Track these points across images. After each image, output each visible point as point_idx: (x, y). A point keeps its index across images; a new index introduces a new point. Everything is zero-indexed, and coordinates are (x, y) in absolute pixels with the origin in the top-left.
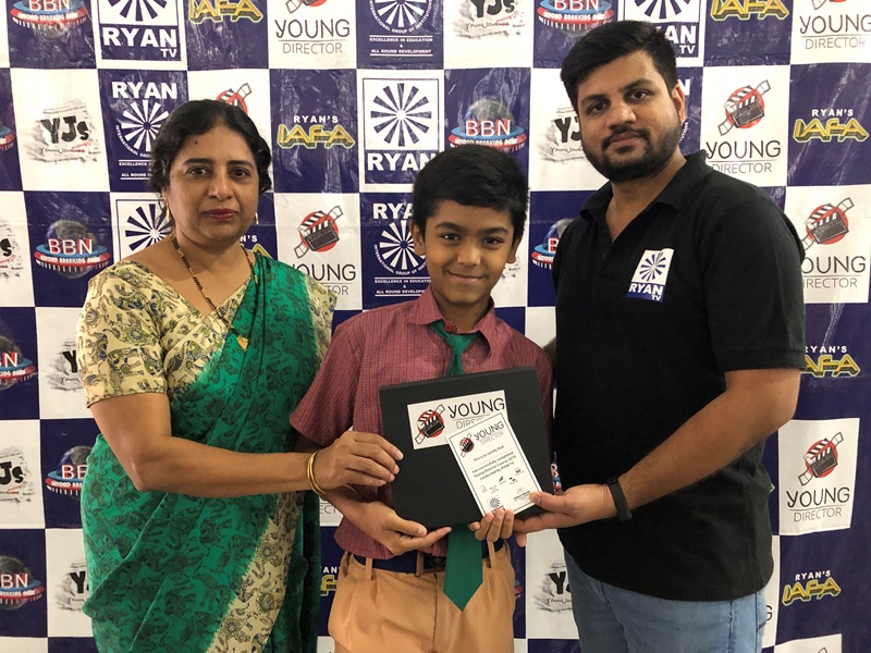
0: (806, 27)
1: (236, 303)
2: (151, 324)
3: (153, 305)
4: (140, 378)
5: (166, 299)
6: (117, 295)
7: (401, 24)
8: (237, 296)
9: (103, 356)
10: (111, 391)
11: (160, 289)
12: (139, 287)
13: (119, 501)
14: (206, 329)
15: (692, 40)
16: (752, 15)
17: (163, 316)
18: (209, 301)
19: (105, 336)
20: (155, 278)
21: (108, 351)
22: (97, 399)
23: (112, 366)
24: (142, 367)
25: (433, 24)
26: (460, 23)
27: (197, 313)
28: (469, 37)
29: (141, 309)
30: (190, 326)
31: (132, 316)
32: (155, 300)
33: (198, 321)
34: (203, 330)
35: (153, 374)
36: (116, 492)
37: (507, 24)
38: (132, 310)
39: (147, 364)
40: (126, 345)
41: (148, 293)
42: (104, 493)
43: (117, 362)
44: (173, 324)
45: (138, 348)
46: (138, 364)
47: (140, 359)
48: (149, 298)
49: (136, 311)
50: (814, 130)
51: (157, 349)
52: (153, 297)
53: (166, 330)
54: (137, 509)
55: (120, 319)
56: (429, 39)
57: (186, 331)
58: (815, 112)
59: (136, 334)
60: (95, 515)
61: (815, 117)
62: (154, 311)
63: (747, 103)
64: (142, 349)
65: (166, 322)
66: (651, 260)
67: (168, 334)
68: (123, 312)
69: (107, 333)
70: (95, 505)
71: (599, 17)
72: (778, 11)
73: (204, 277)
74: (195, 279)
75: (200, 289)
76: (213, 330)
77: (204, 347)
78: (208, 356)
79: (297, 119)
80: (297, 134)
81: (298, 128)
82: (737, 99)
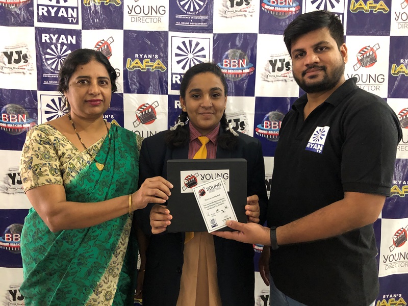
0: (398, 17)
6: (38, 139)
9: (30, 168)
13: (34, 240)
14: (79, 158)
16: (370, 10)
17: (59, 150)
18: (83, 145)
19: (32, 158)
20: (58, 132)
21: (32, 165)
22: (28, 189)
24: (48, 172)
26: (222, 10)
31: (46, 148)
32: (55, 142)
34: (77, 158)
35: (53, 175)
37: (246, 11)
38: (45, 145)
39: (51, 170)
40: (41, 162)
42: (29, 236)
43: (36, 170)
45: (47, 163)
46: (46, 170)
47: (48, 168)
49: (47, 146)
50: (402, 70)
54: (42, 245)
55: (39, 149)
58: (402, 61)
59: (47, 156)
60: (25, 246)
61: (402, 63)
62: (55, 147)
63: (368, 55)
64: (49, 164)
68: (41, 146)
70: (25, 242)
72: (384, 9)
73: (82, 134)
74: (78, 134)
75: (80, 139)
76: (83, 159)
77: (77, 167)
78: (79, 171)
79: (137, 56)
80: (137, 63)
81: (137, 60)
82: (364, 53)
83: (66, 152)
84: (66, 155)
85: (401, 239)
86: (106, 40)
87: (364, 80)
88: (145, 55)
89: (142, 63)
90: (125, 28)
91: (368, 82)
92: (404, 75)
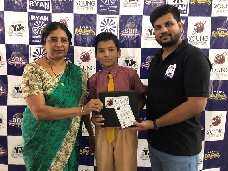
0: (216, 7)
1: (62, 74)
2: (40, 78)
3: (40, 73)
4: (37, 91)
5: (43, 72)
6: (31, 70)
7: (109, 3)
8: (62, 72)
9: (28, 85)
10: (30, 94)
11: (42, 69)
12: (37, 68)
13: (30, 124)
14: (53, 80)
15: (185, 9)
16: (201, 3)
17: (42, 76)
18: (54, 73)
19: (28, 80)
20: (41, 67)
21: (29, 84)
22: (26, 97)
23: (30, 88)
24: (38, 88)
25: (117, 3)
26: (124, 3)
27: (51, 76)
28: (126, 7)
29: (38, 74)
30: (49, 79)
31: (35, 75)
32: (40, 72)
33: (51, 78)
34: (52, 80)
35: (40, 90)
36: (29, 122)
37: (137, 4)
38: (35, 74)
39: (39, 88)
40: (34, 83)
41: (39, 70)
42: (27, 122)
43: (31, 87)
44: (45, 78)
45: (37, 84)
46: (37, 88)
47: (37, 86)
48: (39, 71)
49: (36, 74)
50: (217, 34)
51: (42, 84)
52: (40, 71)
53: (43, 80)
54: (34, 126)
55: (32, 76)
56: (116, 7)
57: (48, 80)
58: (218, 29)
59: (36, 80)
60: (24, 128)
61: (218, 30)
62: (40, 75)
63: (200, 26)
64: (38, 84)
65: (43, 78)
66: (171, 67)
67: (44, 81)
68: (33, 75)
69: (29, 80)
70: (24, 125)
71: (161, 2)
72: (208, 2)
73: (54, 67)
74: (51, 68)
75: (53, 70)
76: (55, 81)
77: (52, 85)
78: (53, 87)
79: (80, 27)
80: (80, 31)
81: (81, 29)
82: (197, 25)
83: (46, 77)
84: (46, 79)
85: (217, 122)
86: (64, 19)
87: (198, 40)
88: (85, 27)
89: (83, 31)
90: (74, 12)
91: (199, 41)
92: (218, 37)
